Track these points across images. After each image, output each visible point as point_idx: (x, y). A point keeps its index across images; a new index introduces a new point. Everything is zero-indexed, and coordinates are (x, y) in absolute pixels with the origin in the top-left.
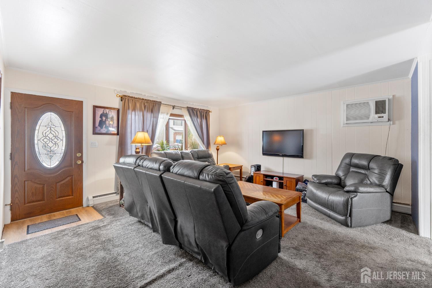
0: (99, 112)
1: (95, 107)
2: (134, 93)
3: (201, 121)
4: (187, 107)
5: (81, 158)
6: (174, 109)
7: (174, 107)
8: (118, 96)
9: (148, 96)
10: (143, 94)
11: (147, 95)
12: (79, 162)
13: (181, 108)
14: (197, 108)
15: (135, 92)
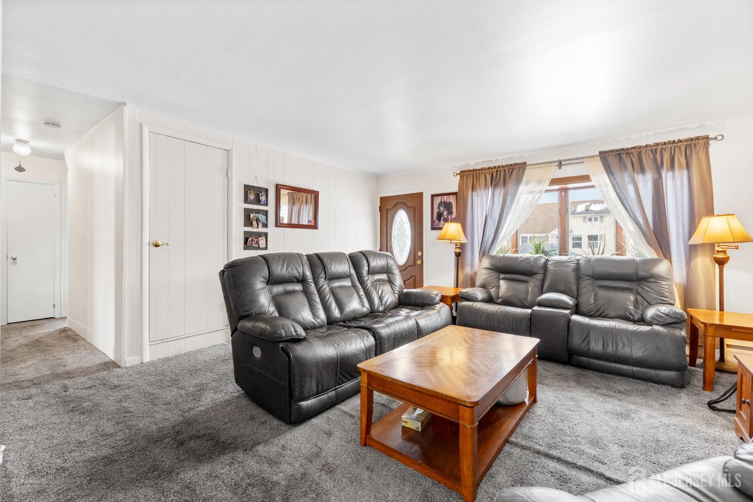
0: (438, 200)
1: (433, 196)
2: (479, 163)
3: (657, 176)
4: (601, 153)
5: (421, 258)
6: (563, 167)
7: (560, 164)
8: (455, 174)
9: (503, 159)
10: (494, 159)
11: (501, 158)
12: (419, 262)
13: (579, 160)
14: (644, 145)
15: (480, 161)
